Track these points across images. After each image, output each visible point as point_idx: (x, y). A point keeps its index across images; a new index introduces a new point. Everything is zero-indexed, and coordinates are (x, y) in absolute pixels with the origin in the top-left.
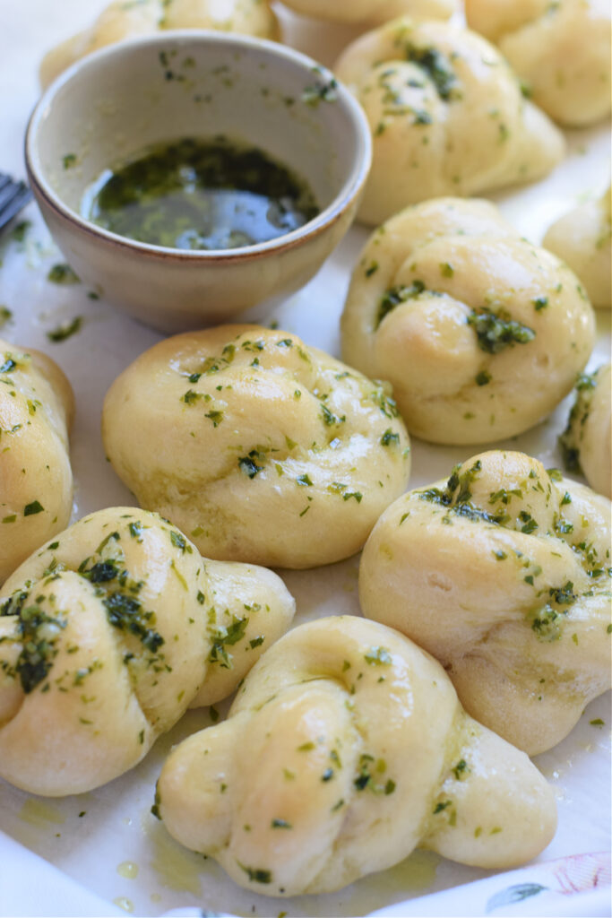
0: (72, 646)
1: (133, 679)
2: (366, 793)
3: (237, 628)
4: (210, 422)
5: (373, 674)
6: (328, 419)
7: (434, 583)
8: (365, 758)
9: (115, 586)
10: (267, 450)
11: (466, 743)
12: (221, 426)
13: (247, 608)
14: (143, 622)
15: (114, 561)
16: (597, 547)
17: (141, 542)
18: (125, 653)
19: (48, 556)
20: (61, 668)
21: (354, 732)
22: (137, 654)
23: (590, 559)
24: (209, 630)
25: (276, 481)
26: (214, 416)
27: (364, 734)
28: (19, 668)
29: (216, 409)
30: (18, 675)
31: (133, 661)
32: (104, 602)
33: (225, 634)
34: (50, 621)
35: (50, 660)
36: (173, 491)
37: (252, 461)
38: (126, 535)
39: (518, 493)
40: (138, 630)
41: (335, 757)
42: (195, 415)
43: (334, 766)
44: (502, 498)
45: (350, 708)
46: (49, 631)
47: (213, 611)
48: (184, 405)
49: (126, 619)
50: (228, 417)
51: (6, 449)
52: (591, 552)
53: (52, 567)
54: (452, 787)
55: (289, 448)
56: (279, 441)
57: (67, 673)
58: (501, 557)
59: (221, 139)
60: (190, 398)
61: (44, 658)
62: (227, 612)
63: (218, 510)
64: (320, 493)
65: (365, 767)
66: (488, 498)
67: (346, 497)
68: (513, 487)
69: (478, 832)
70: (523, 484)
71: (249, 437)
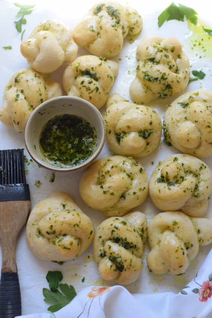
0: (125, 260)
1: (136, 255)
2: (189, 249)
3: (142, 230)
4: (112, 195)
5: (176, 227)
6: (129, 176)
7: (174, 202)
8: (185, 244)
9: (121, 241)
10: (124, 192)
11: (196, 225)
12: (115, 195)
13: (142, 225)
14: (132, 245)
15: (118, 237)
16: (194, 171)
17: (119, 230)
18: (132, 252)
19: (101, 240)
20: (126, 265)
21: (180, 240)
22: (134, 251)
23: (194, 174)
24: (139, 234)
25: (130, 197)
26: (112, 194)
27: (182, 240)
28: (117, 268)
29: (112, 192)
30: (117, 270)
31: (134, 253)
32: (122, 246)
33: (142, 233)
34: (118, 258)
35: (123, 265)
36: (110, 209)
37: (123, 196)
38: (115, 230)
39: (178, 174)
40: (131, 247)
41: (182, 249)
42: (108, 195)
43: (183, 251)
44: (175, 177)
45: (176, 236)
46: (119, 260)
47: (137, 231)
48: (104, 195)
49: (128, 247)
50: (115, 192)
51: (82, 227)
52: (194, 172)
53: (103, 241)
54: (200, 236)
55: (128, 188)
56: (125, 189)
57: (128, 265)
58: (185, 191)
59: (56, 116)
60: (105, 192)
61: (121, 265)
62: (139, 229)
63: (121, 208)
64: (139, 193)
65: (186, 245)
66: (173, 179)
67: (143, 190)
68: (176, 174)
69: (208, 240)
70: (178, 172)
71: (120, 193)
